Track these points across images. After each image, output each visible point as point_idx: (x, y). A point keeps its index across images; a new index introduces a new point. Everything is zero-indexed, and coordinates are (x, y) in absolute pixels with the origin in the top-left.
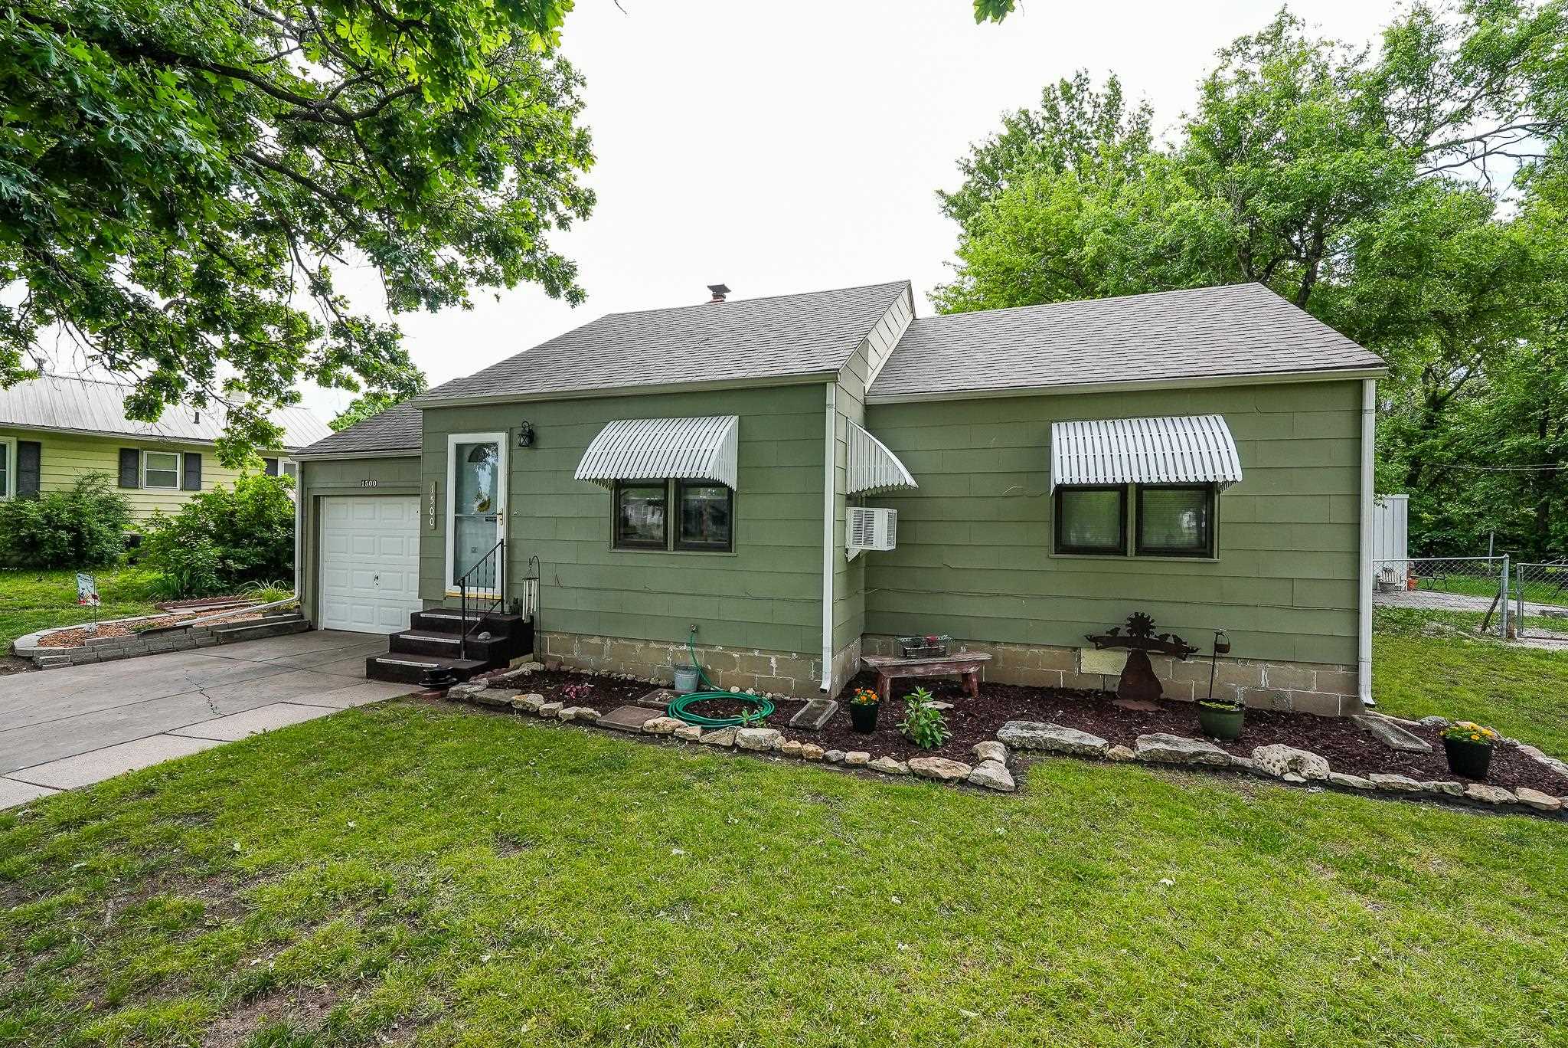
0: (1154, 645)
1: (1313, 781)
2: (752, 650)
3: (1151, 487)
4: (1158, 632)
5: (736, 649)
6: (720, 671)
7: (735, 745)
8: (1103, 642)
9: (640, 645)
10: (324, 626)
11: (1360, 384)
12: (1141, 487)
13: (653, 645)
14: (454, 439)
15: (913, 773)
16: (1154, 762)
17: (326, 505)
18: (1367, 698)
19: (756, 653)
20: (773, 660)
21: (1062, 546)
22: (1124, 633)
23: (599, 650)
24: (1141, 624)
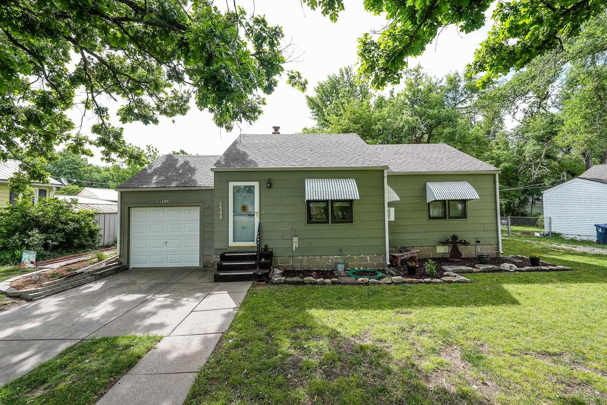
0: (459, 243)
1: (516, 271)
2: (361, 255)
3: (451, 200)
4: (459, 239)
5: (354, 255)
6: (350, 263)
7: (393, 282)
8: (444, 243)
9: (319, 257)
10: (133, 267)
11: (495, 175)
12: (449, 200)
13: (324, 257)
14: (231, 185)
15: (445, 281)
16: (485, 271)
17: (133, 210)
18: (501, 252)
19: (362, 256)
20: (368, 258)
21: (430, 218)
22: (450, 240)
23: (302, 261)
24: (455, 237)
